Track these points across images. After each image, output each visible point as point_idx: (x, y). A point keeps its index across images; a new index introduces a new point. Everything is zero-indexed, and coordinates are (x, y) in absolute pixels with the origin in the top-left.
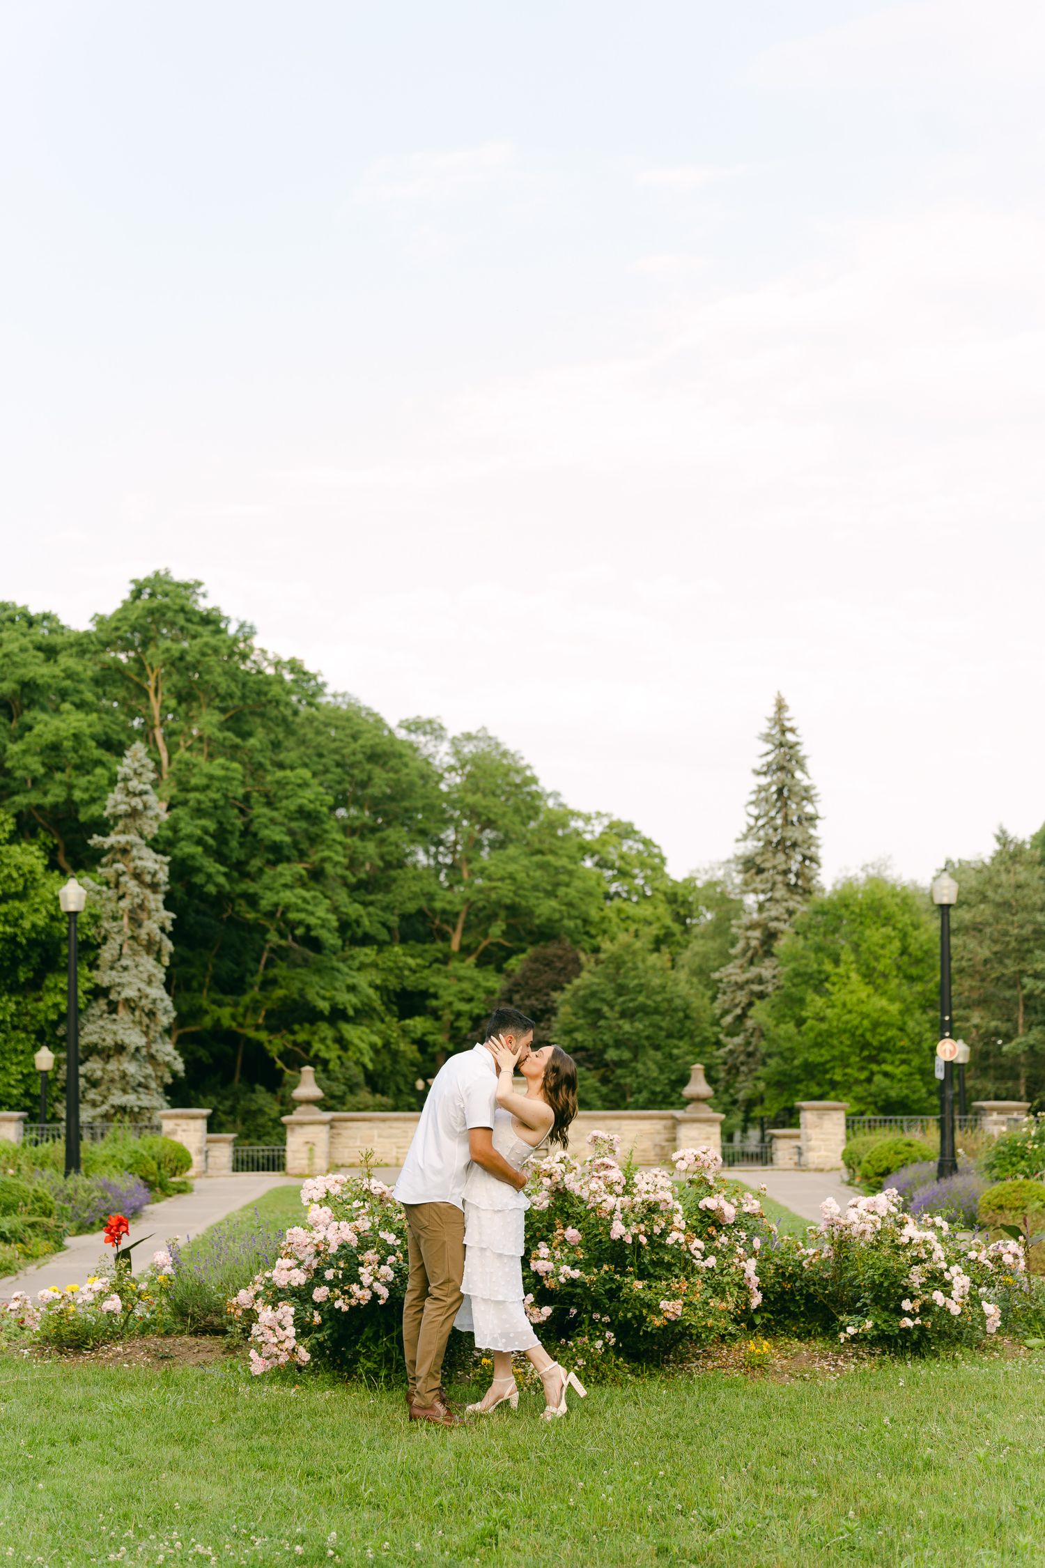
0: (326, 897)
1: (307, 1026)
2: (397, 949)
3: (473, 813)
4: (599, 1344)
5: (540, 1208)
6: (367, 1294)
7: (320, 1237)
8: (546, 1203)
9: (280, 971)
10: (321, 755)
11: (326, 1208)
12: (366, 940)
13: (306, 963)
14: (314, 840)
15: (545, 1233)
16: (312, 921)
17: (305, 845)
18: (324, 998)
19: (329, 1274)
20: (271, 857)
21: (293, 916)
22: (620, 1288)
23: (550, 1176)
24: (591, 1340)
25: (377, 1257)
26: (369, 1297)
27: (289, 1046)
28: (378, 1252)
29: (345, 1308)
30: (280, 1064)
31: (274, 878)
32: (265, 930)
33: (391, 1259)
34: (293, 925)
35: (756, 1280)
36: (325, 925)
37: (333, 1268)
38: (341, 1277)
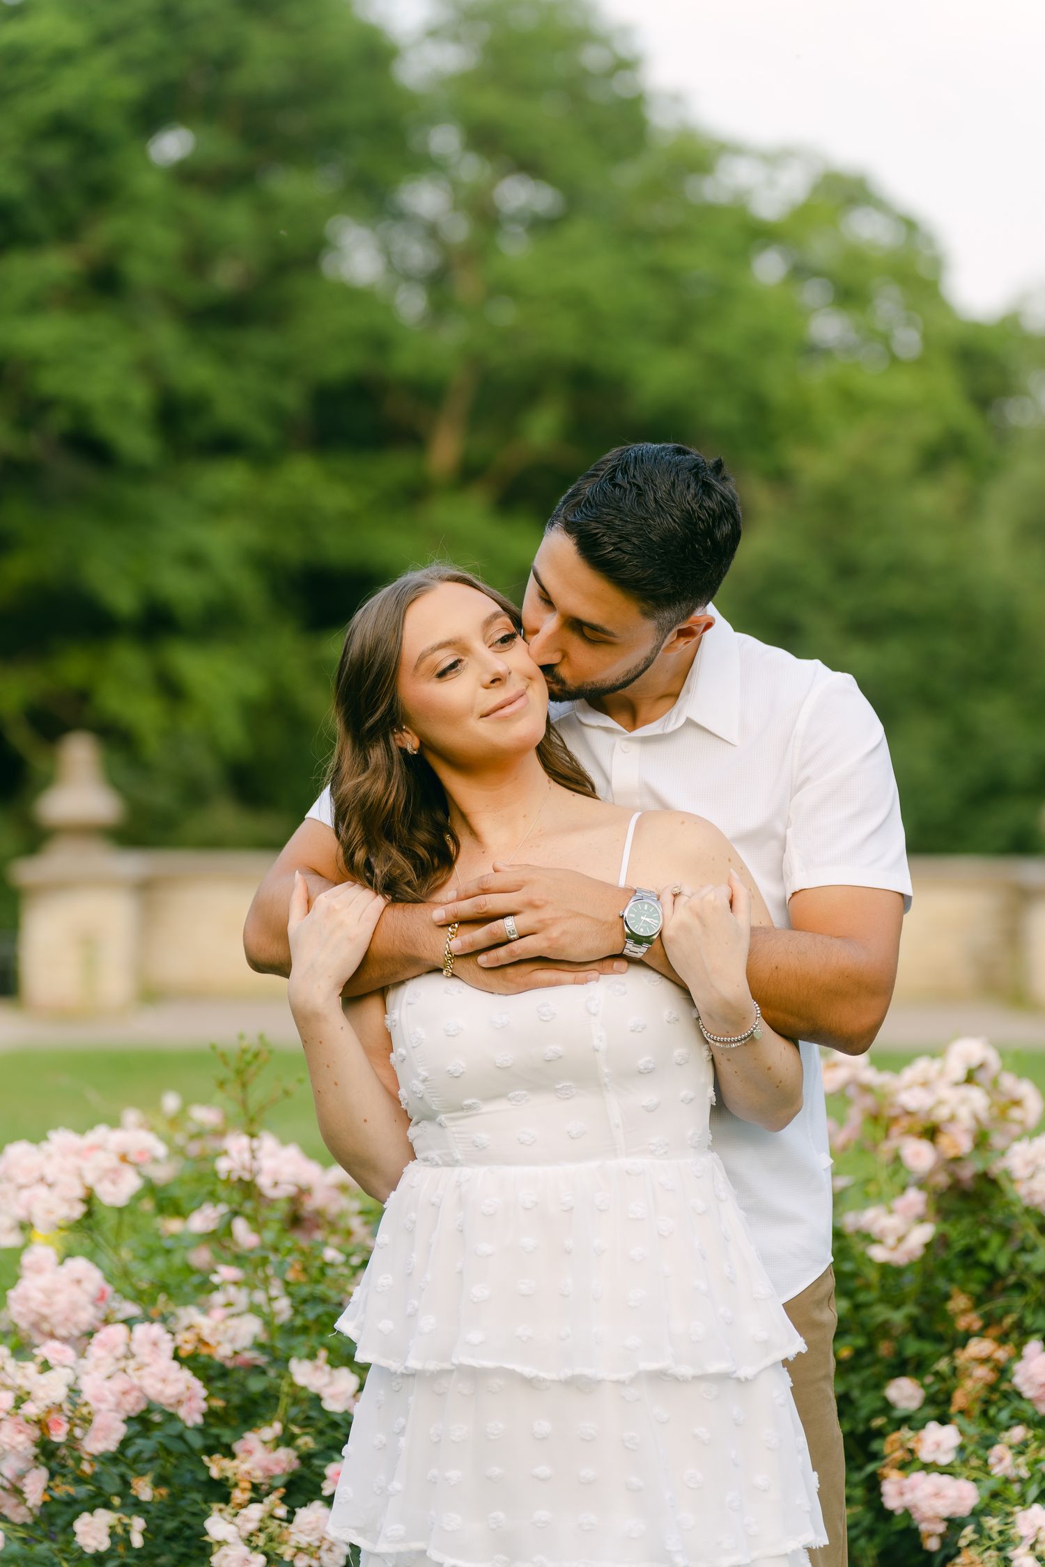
1: (84, 650)
5: (899, 1257)
7: (50, 1389)
8: (922, 1234)
11: (80, 1265)
12: (226, 445)
14: (95, 195)
15: (913, 1347)
16: (91, 394)
17: (73, 204)
18: (124, 582)
21: (43, 383)
23: (931, 1133)
25: (285, 1459)
27: (44, 693)
28: (286, 1440)
30: (19, 738)
36: (120, 406)
37: (107, 1506)
38: (137, 1541)
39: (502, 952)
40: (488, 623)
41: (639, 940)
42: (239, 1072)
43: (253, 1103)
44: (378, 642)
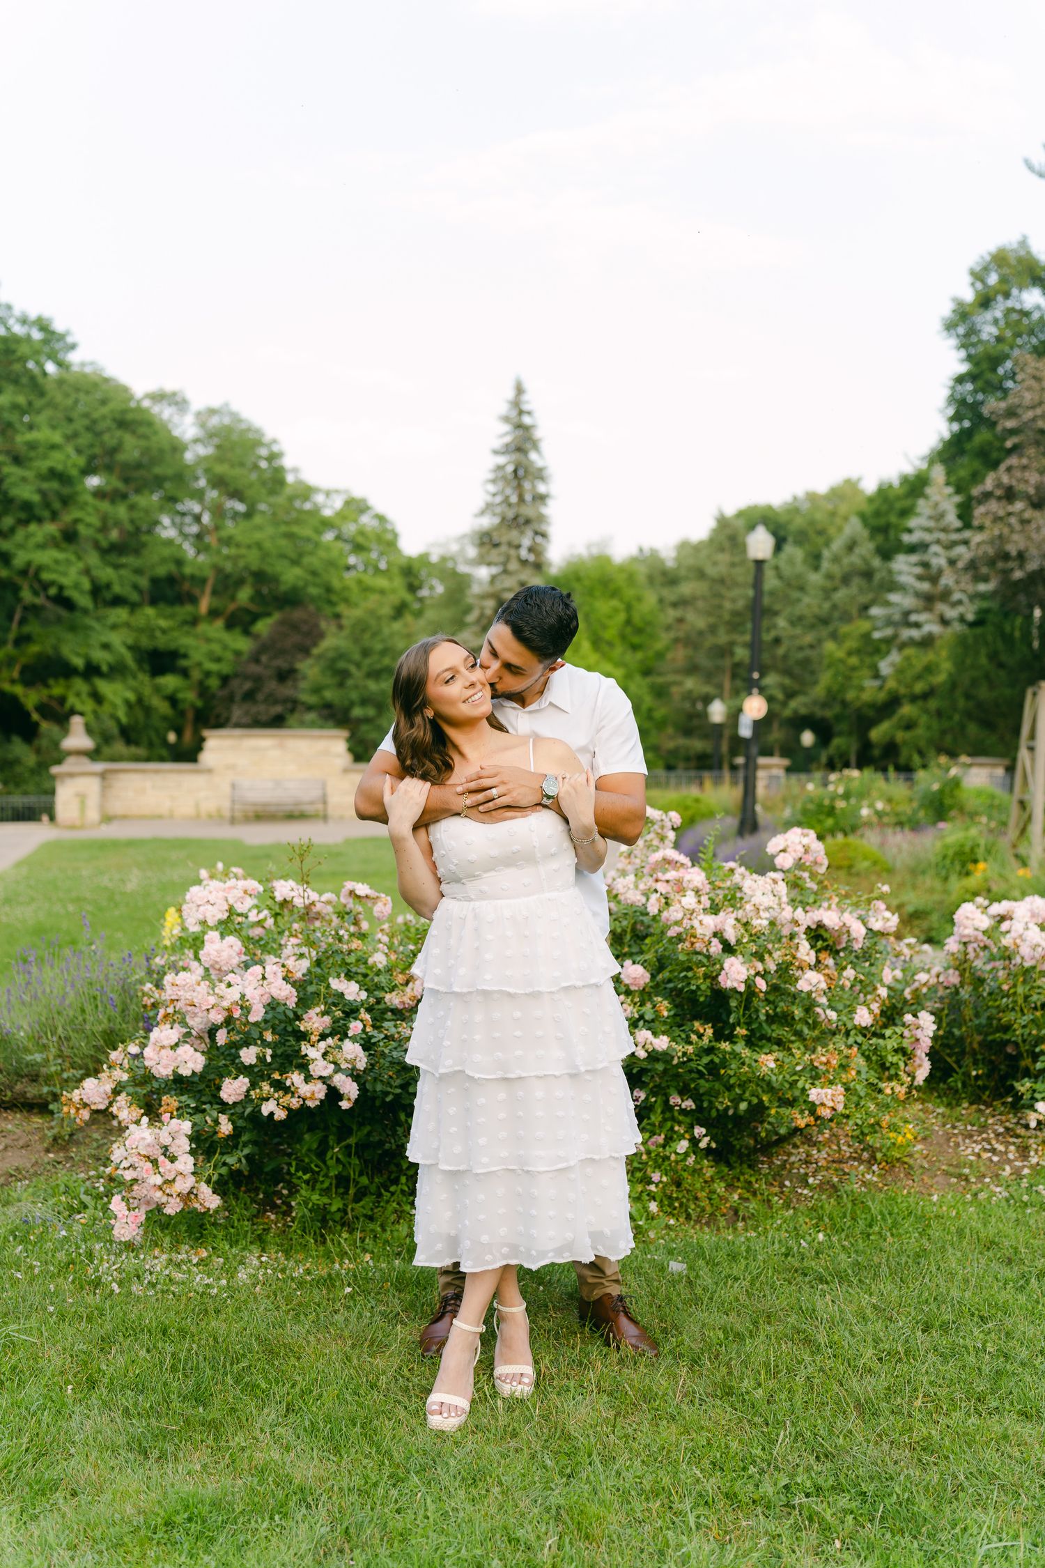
0: (79, 558)
1: (62, 681)
2: (150, 611)
3: (218, 482)
4: (683, 1146)
6: (319, 1091)
7: (233, 995)
9: (33, 628)
10: (70, 420)
11: (231, 939)
12: (118, 601)
13: (59, 620)
14: (66, 501)
16: (65, 581)
17: (57, 505)
18: (78, 654)
19: (248, 1055)
20: (23, 515)
21: (46, 576)
22: (724, 1064)
24: (669, 1140)
26: (322, 1096)
27: (45, 699)
29: (281, 1115)
30: (35, 716)
31: (28, 537)
32: (16, 589)
33: (355, 1027)
34: (45, 586)
35: (926, 1043)
36: (77, 586)
37: (256, 1044)
38: (269, 1059)
39: (491, 804)
40: (466, 660)
41: (549, 797)
42: (301, 855)
43: (305, 870)
44: (417, 670)
